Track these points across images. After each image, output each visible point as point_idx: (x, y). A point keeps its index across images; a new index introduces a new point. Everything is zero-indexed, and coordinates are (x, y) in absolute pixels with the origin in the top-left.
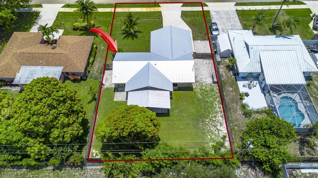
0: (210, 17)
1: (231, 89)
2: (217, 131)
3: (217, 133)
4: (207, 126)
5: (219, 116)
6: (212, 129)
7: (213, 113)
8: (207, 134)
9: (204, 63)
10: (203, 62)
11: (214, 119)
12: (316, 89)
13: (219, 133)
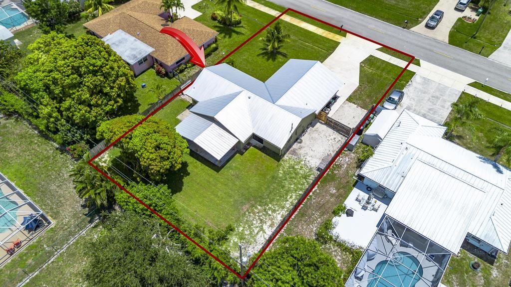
0: (408, 82)
1: (334, 191)
2: (258, 229)
3: (256, 232)
4: (252, 214)
5: (281, 213)
6: (254, 222)
7: (276, 204)
8: (241, 224)
9: (332, 137)
10: (331, 134)
11: (270, 212)
12: (483, 281)
13: (257, 233)
